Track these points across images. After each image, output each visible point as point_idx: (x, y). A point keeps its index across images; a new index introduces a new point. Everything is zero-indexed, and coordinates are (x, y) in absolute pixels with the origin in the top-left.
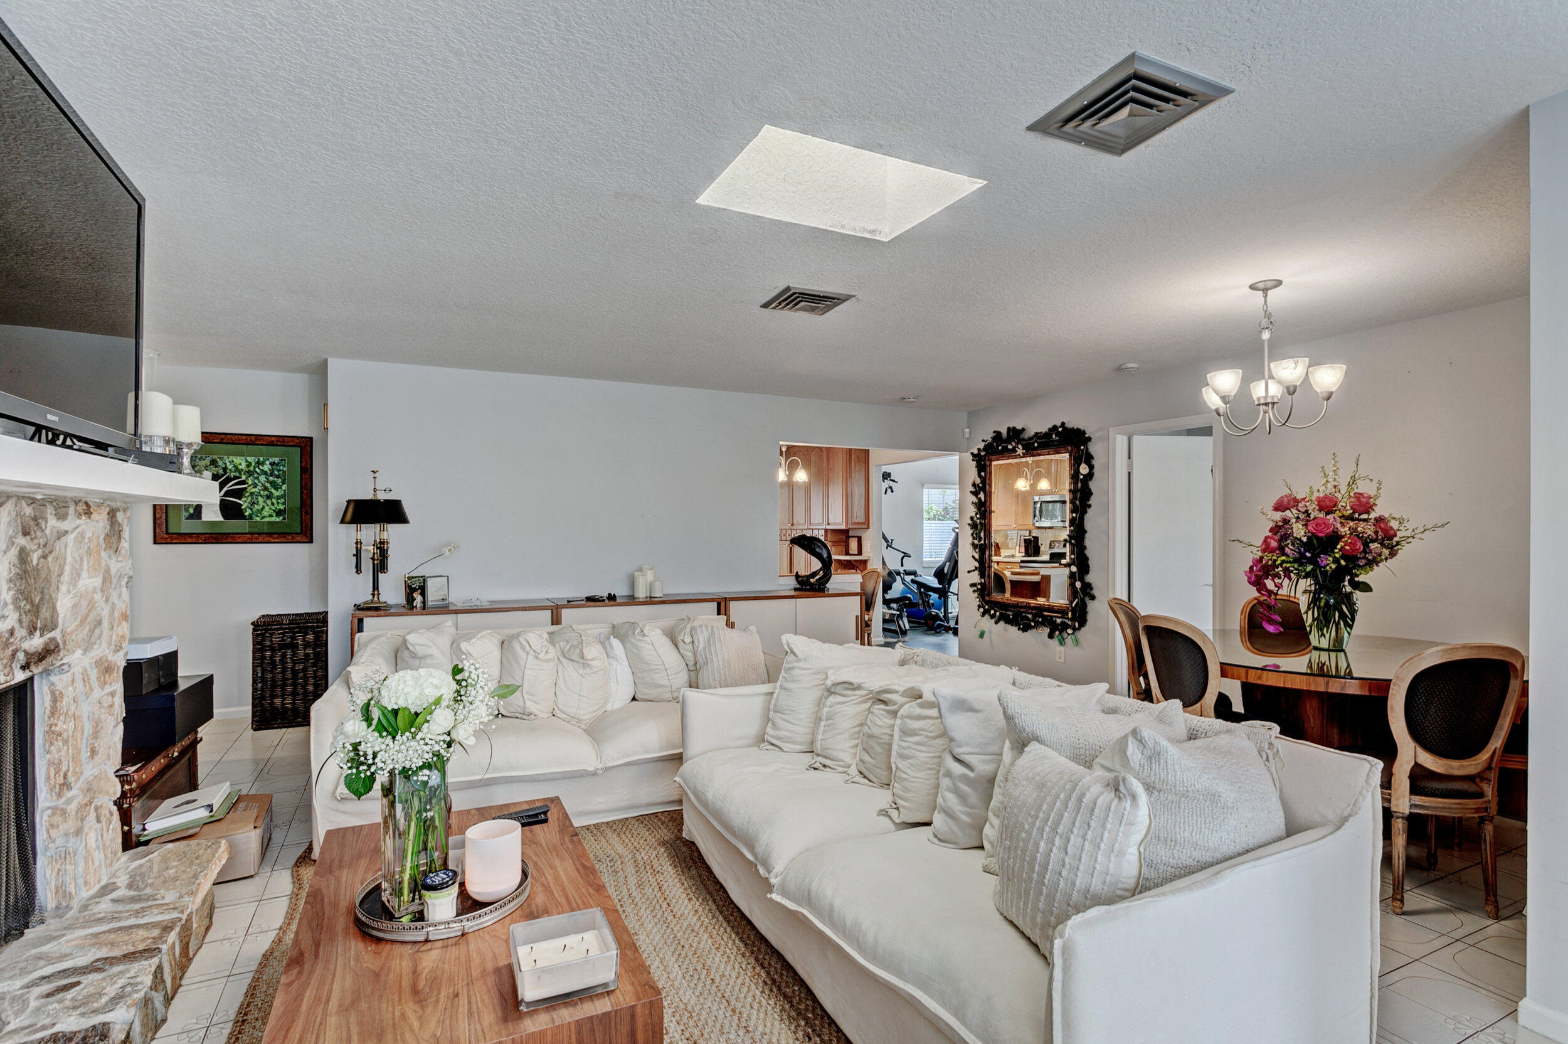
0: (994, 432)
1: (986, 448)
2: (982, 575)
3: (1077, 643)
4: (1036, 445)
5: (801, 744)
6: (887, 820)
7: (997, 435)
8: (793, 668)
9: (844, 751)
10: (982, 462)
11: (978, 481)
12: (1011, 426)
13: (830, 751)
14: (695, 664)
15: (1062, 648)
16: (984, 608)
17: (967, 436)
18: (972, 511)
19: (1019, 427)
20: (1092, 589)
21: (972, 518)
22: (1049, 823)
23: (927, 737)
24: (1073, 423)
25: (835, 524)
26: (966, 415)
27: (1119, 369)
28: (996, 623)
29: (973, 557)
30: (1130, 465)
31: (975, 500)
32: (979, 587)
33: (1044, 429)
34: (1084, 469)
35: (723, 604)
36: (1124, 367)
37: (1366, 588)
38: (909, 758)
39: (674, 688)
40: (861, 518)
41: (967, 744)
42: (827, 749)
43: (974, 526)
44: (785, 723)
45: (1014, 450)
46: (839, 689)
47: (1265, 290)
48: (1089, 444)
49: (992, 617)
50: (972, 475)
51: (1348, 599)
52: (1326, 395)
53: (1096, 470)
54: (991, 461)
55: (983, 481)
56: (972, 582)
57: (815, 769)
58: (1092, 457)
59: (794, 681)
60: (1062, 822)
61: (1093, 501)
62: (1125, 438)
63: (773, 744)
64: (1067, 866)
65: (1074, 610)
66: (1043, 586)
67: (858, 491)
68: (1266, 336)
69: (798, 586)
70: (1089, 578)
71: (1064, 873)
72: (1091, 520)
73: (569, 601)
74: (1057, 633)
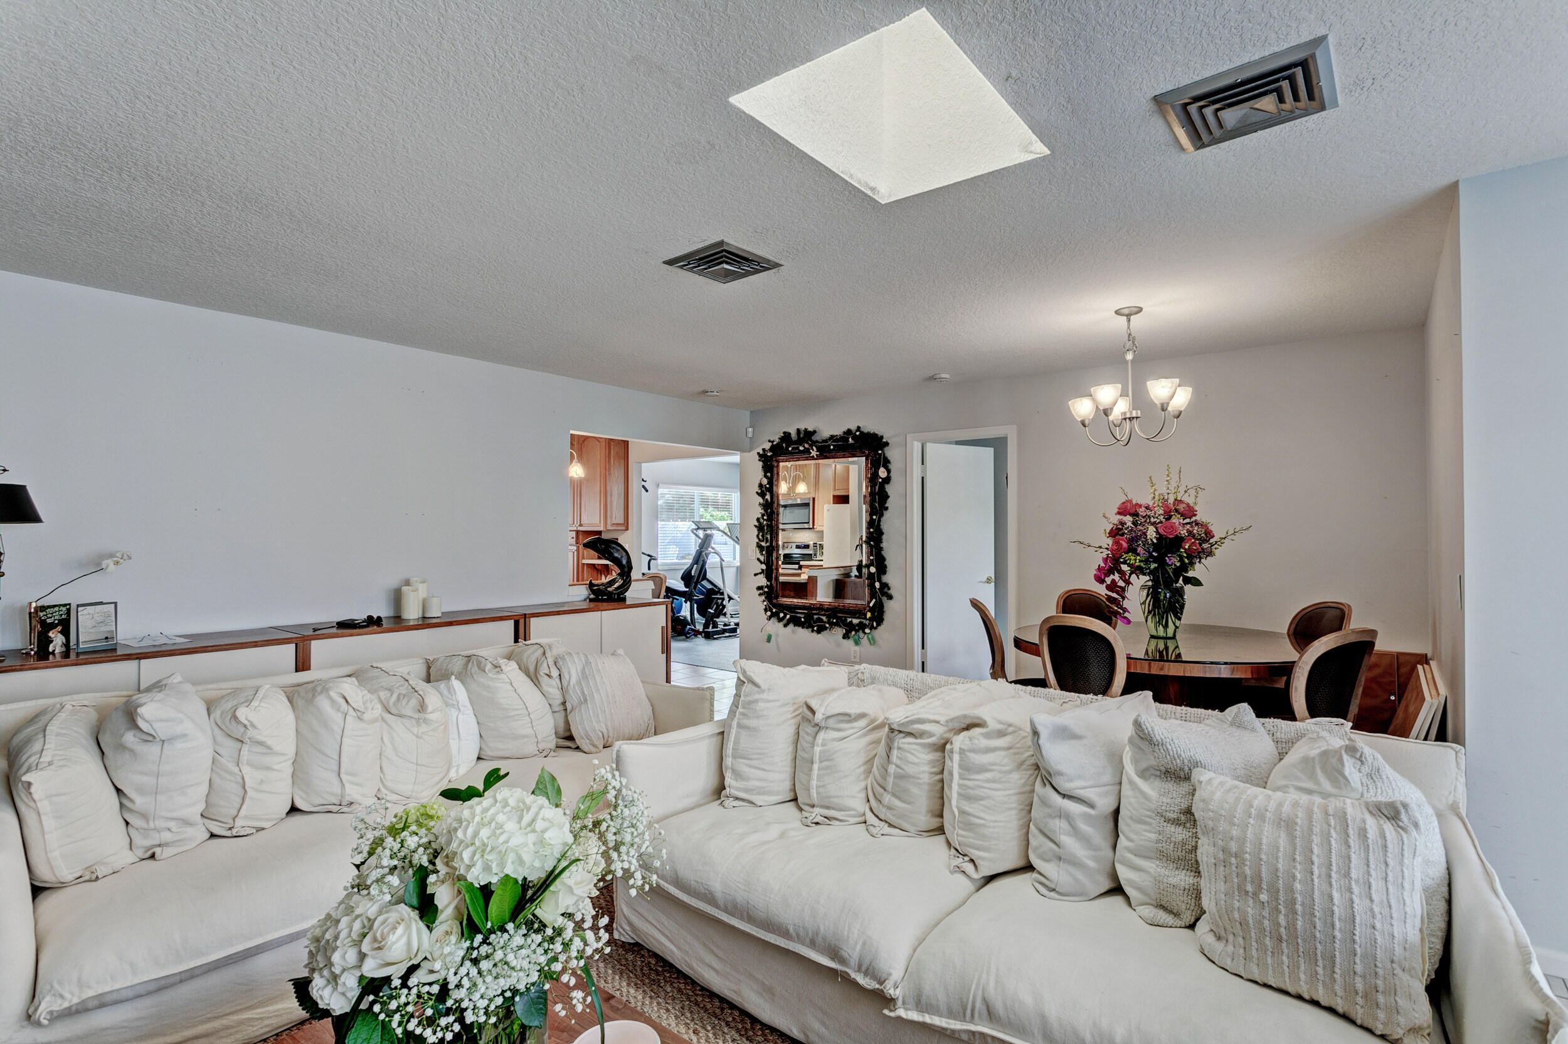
0: (784, 433)
1: (772, 448)
2: (769, 578)
3: (873, 642)
4: (832, 447)
5: (778, 793)
6: (960, 876)
7: (786, 437)
8: (756, 701)
9: (854, 797)
10: (769, 462)
11: (765, 482)
12: (802, 428)
13: (835, 800)
14: (564, 703)
15: (857, 648)
16: (771, 610)
17: (750, 435)
18: (758, 512)
19: (810, 429)
20: (889, 589)
21: (758, 520)
22: (1334, 868)
23: (1001, 772)
24: (869, 427)
25: (590, 525)
26: (747, 414)
27: (932, 378)
28: (785, 626)
29: (758, 559)
30: (924, 471)
31: (761, 500)
32: (766, 590)
33: (838, 431)
34: (882, 473)
35: (522, 622)
36: (937, 376)
37: (1196, 582)
38: (982, 799)
39: (540, 738)
40: (620, 519)
41: (1080, 777)
42: (830, 797)
43: (760, 528)
44: (753, 770)
45: (807, 451)
46: (831, 722)
47: (1128, 316)
48: (886, 449)
49: (780, 620)
50: (757, 474)
51: (1180, 593)
52: (1177, 413)
53: (892, 474)
54: (778, 462)
55: (771, 482)
56: (760, 585)
57: (817, 823)
58: (889, 462)
59: (758, 717)
60: (1352, 865)
61: (890, 503)
62: (920, 445)
63: (737, 799)
64: (1379, 916)
65: (872, 610)
66: (810, 587)
67: (616, 489)
68: (1129, 356)
69: (592, 596)
70: (886, 579)
71: (1378, 925)
72: (889, 522)
73: (315, 630)
74: (853, 633)
